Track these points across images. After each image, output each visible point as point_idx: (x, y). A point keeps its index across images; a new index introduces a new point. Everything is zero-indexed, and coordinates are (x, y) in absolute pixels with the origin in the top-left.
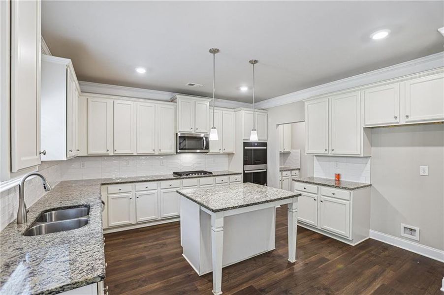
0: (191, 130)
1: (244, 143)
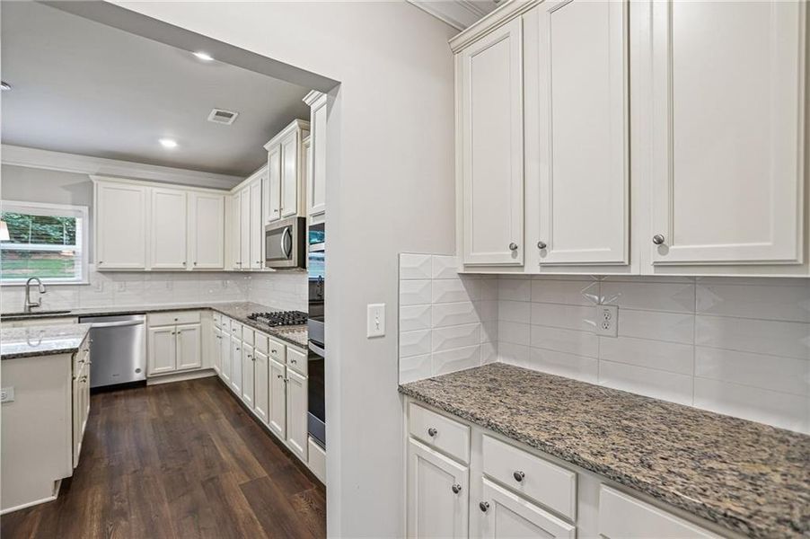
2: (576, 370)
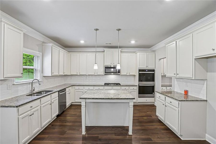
0: (111, 64)
1: (139, 70)
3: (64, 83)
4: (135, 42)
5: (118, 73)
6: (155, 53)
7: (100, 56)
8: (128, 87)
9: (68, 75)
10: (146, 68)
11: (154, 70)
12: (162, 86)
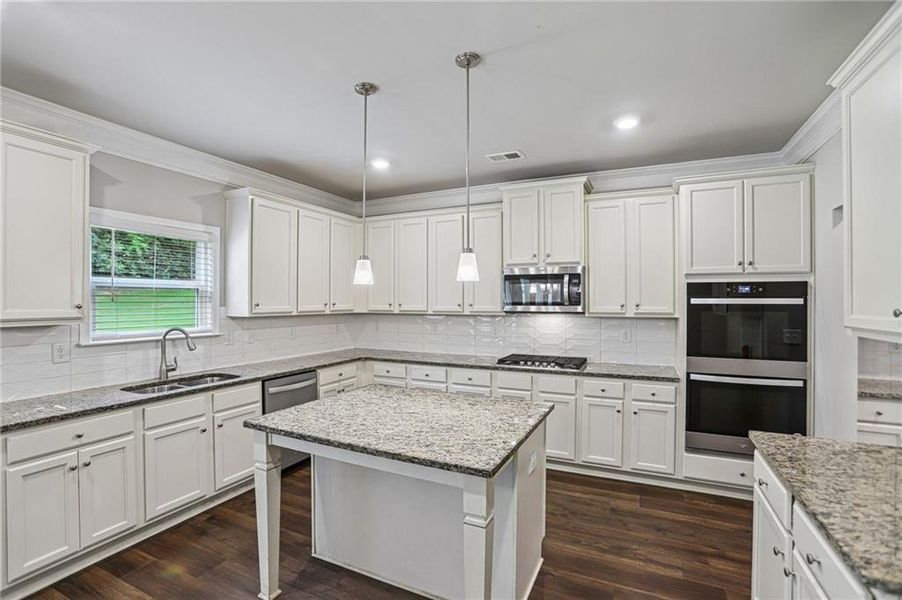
0: (535, 260)
2: (875, 373)
3: (352, 347)
4: (643, 121)
5: (571, 304)
6: (807, 176)
7: (484, 222)
8: (620, 383)
9: (355, 312)
10: (743, 274)
11: (805, 284)
12: (862, 396)
